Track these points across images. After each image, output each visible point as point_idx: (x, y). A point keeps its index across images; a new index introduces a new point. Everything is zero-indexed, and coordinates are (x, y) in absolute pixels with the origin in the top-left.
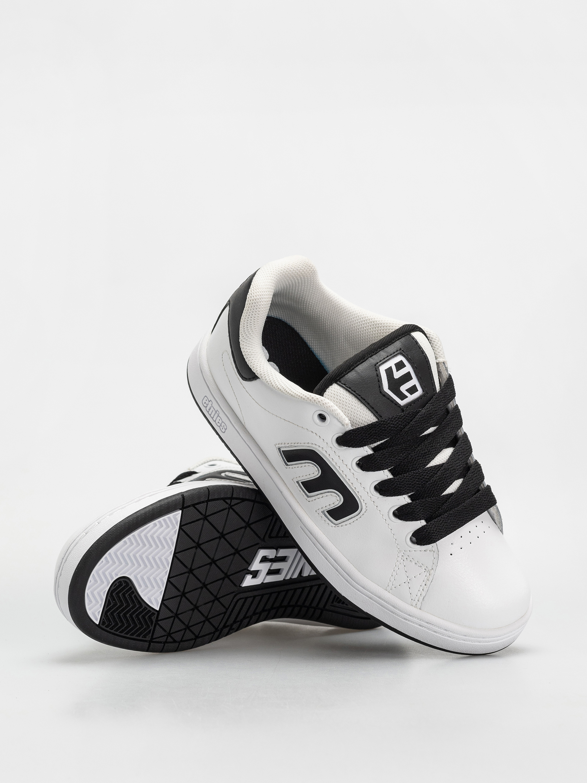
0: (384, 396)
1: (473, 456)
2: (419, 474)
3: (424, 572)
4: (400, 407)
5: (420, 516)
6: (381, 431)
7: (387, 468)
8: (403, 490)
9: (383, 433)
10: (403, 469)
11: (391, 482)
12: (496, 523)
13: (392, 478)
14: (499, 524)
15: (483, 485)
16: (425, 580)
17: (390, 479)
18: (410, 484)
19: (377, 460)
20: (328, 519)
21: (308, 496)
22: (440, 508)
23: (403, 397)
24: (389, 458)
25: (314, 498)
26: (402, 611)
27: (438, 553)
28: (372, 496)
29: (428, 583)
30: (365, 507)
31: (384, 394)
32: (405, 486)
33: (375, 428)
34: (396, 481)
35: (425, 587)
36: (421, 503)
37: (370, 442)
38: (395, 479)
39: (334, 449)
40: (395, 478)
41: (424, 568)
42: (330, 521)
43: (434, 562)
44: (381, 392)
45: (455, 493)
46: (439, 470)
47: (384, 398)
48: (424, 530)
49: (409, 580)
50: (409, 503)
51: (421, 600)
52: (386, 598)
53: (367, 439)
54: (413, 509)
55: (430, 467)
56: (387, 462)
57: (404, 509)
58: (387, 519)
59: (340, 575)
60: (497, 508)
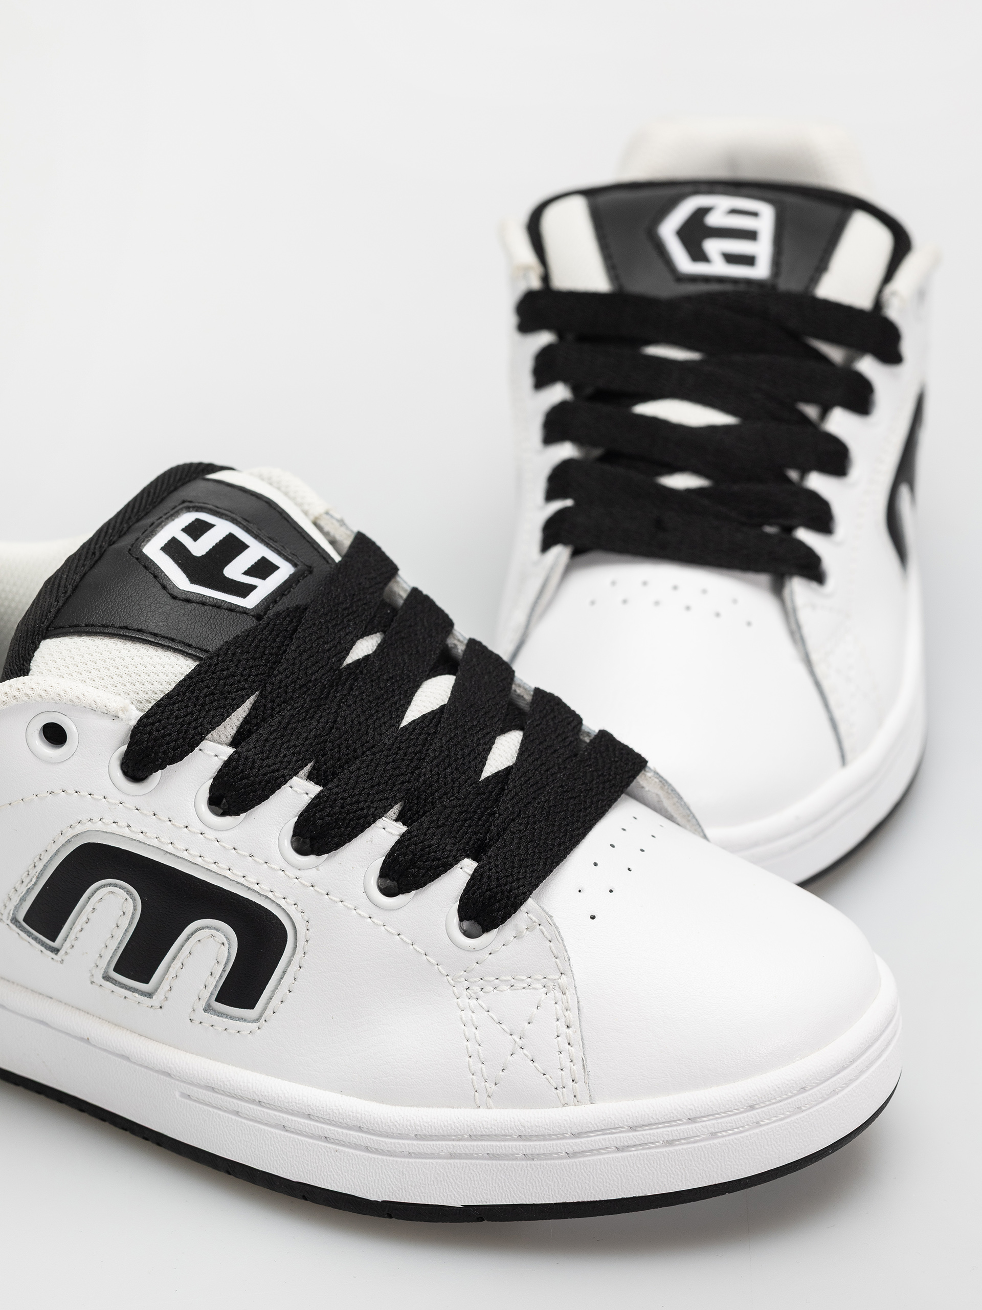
0: (188, 601)
1: (521, 680)
2: (390, 750)
3: (544, 995)
4: (245, 613)
5: (450, 851)
6: (225, 683)
7: (296, 774)
8: (369, 807)
9: (232, 685)
10: (339, 759)
11: (326, 802)
12: (680, 823)
13: (322, 791)
14: (689, 821)
15: (588, 734)
16: (560, 1012)
17: (318, 797)
18: (379, 784)
19: (254, 762)
20: (232, 1018)
21: (150, 995)
22: (494, 813)
23: (244, 590)
24: (285, 745)
25: (165, 986)
26: (550, 1135)
27: (552, 921)
28: (298, 873)
29: (572, 1016)
30: (300, 915)
31: (184, 596)
32: (369, 794)
33: (202, 681)
34: (337, 793)
35: (571, 1032)
36: (435, 818)
37: (210, 723)
38: (330, 789)
39: (130, 803)
40: (329, 786)
41: (539, 986)
42: (240, 1019)
43: (555, 952)
44: (174, 597)
45: (515, 764)
46: (440, 722)
47: (189, 606)
48: (480, 881)
49: (518, 1040)
50: (403, 835)
51: (579, 1074)
52: (489, 1126)
53: (196, 720)
54: (422, 842)
55: (410, 724)
56: (285, 756)
57: (398, 855)
58: (374, 911)
59: (341, 1148)
60: (656, 773)
